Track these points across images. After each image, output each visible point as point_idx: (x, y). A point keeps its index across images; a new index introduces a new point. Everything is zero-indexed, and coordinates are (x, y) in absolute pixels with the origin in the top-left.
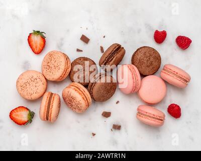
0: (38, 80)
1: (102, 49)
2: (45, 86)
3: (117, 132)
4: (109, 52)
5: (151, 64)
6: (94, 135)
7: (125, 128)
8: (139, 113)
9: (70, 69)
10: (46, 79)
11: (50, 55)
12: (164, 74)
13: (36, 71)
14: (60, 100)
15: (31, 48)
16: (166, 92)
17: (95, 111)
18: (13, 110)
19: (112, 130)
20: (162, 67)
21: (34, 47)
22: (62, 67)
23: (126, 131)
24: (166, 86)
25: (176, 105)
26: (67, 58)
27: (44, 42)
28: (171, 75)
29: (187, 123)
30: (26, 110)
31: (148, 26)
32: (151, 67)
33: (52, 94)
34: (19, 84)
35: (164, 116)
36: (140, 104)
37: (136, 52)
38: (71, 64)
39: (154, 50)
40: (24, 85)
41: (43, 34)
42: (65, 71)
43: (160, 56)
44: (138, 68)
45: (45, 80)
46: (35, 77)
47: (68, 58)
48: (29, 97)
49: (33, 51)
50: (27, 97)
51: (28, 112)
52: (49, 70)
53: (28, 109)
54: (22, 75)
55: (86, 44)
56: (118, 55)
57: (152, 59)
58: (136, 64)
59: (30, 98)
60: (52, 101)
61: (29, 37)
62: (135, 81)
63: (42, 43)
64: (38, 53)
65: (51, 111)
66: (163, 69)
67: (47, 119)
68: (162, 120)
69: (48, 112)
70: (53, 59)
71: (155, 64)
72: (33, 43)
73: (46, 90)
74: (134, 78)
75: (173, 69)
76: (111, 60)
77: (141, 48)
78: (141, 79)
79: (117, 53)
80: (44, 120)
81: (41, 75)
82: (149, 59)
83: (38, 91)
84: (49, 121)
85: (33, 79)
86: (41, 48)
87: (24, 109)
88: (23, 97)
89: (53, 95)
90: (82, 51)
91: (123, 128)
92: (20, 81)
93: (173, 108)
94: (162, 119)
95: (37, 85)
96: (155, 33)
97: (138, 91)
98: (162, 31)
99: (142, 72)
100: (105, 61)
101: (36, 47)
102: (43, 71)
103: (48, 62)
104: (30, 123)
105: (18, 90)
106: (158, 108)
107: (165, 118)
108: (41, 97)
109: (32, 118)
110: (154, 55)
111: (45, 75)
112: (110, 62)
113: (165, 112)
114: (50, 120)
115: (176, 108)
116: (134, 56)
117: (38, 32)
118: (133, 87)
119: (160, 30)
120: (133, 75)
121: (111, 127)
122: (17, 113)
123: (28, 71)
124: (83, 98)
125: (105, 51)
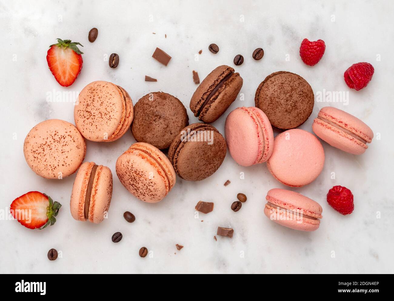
0: (68, 139)
1: (196, 76)
2: (81, 152)
3: (225, 243)
4: (210, 83)
5: (295, 107)
6: (180, 247)
7: (242, 235)
8: (270, 204)
9: (131, 118)
10: (83, 136)
11: (92, 90)
12: (320, 127)
13: (63, 122)
14: (111, 178)
15: (54, 74)
16: (324, 163)
17: (182, 200)
18: (18, 199)
19: (215, 238)
20: (315, 112)
21: (60, 72)
22: (116, 114)
23: (245, 241)
24: (325, 151)
25: (344, 188)
26: (126, 97)
27: (80, 61)
28: (333, 128)
29: (366, 223)
30: (43, 198)
31: (288, 31)
32: (294, 113)
33: (95, 167)
34: (29, 148)
35: (321, 210)
36: (272, 186)
37: (264, 82)
38: (134, 108)
39: (300, 78)
40: (40, 150)
41: (78, 46)
42: (122, 122)
43: (311, 91)
44: (268, 115)
45: (81, 140)
46: (61, 133)
47: (128, 96)
48: (49, 174)
49: (58, 80)
50: (45, 173)
51: (47, 203)
52: (90, 120)
53: (47, 197)
54: (35, 129)
55: (164, 66)
56: (228, 89)
57: (295, 97)
58: (264, 107)
59: (51, 176)
60: (95, 180)
61: (49, 52)
62: (262, 141)
63: (77, 64)
64: (68, 84)
65: (94, 201)
66: (319, 117)
67: (86, 217)
68: (316, 219)
69: (87, 203)
70: (96, 98)
71: (302, 106)
72: (58, 64)
73: (83, 159)
74: (260, 134)
75: (338, 117)
76: (215, 99)
77: (274, 74)
78: (275, 137)
79: (226, 85)
80: (79, 218)
81: (73, 129)
82: (291, 96)
83: (68, 161)
84: (89, 220)
85: (57, 138)
86: (74, 75)
87: (38, 197)
88: (38, 173)
89: (98, 169)
90: (155, 80)
91: (237, 235)
92: (32, 141)
93: (339, 193)
94: (317, 216)
95: (66, 148)
96: (302, 44)
97: (268, 160)
98: (316, 40)
99: (276, 124)
100: (202, 102)
101: (64, 73)
102: (76, 121)
103: (88, 105)
104: (52, 224)
105: (27, 159)
106: (308, 194)
107: (323, 214)
108: (74, 173)
109: (56, 214)
110: (301, 88)
111: (82, 131)
112: (212, 102)
113: (322, 202)
114: (92, 219)
115: (345, 194)
116: (259, 90)
117: (68, 42)
118: (259, 152)
119: (312, 39)
120: (257, 128)
121: (215, 233)
122: (25, 205)
123: (47, 121)
124: (159, 173)
125: (201, 81)
